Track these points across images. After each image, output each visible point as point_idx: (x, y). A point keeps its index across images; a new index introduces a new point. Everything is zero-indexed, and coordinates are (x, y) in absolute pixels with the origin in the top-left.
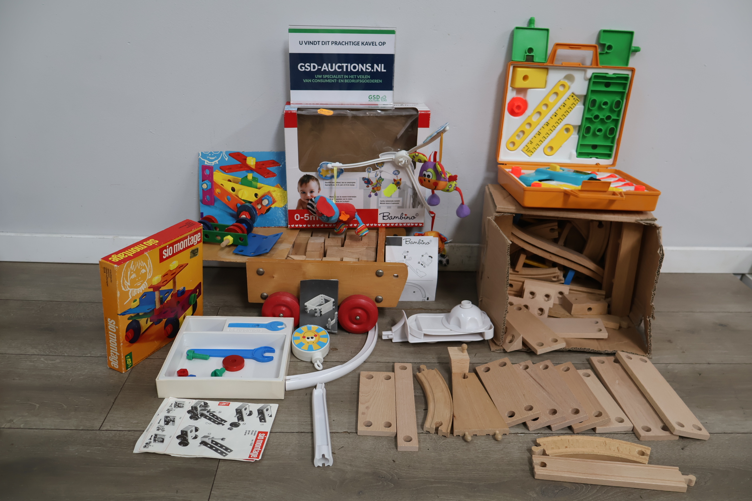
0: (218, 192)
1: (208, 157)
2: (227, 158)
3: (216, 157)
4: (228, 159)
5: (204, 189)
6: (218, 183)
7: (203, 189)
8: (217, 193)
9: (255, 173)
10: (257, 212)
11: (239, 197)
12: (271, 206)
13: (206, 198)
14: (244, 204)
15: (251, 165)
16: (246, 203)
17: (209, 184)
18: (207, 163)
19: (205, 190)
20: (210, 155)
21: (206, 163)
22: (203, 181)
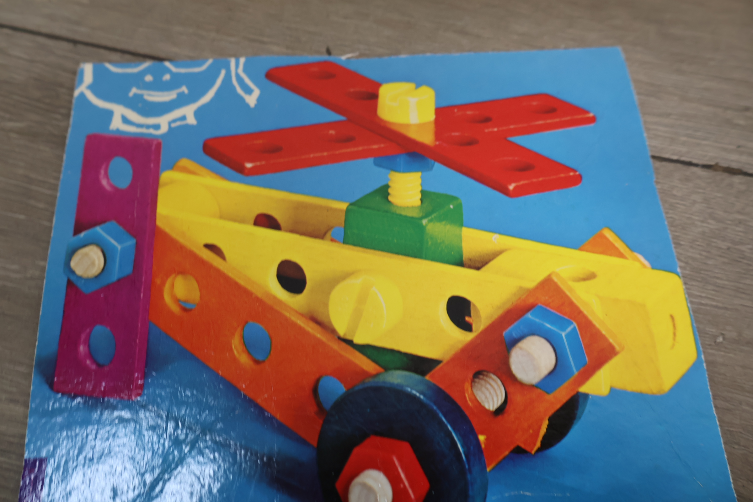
0: (177, 301)
1: (134, 91)
2: (257, 92)
3: (184, 89)
4: (259, 100)
5: (80, 285)
6: (182, 240)
7: (70, 285)
8: (175, 308)
9: (438, 167)
10: (482, 438)
11: (332, 331)
12: (583, 389)
13: (87, 342)
14: (370, 382)
15: (407, 126)
16: (386, 369)
17: (119, 247)
18: (125, 120)
19: (87, 289)
20: (149, 78)
21: (116, 124)
22: (78, 230)
